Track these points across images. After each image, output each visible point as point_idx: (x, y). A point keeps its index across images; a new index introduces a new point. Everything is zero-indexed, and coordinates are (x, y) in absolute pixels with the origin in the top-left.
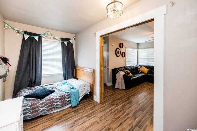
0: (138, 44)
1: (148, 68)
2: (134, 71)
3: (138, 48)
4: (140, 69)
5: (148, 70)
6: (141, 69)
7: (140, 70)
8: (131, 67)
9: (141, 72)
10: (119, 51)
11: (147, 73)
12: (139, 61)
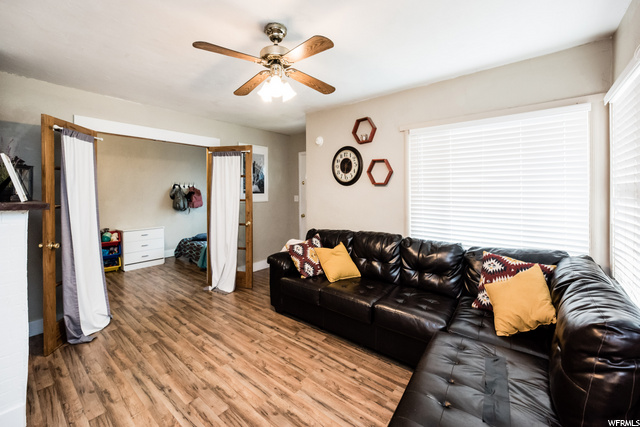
10: (352, 157)
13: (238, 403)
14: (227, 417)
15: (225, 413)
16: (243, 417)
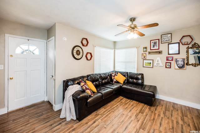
0: (115, 42)
1: (124, 76)
2: (106, 81)
3: (115, 49)
4: (114, 76)
5: (125, 78)
6: (116, 77)
7: (114, 79)
8: (100, 74)
9: (115, 82)
10: (80, 50)
11: (122, 82)
12: (116, 65)
13: (138, 126)
14: (144, 129)
15: (143, 129)
16: (142, 125)
